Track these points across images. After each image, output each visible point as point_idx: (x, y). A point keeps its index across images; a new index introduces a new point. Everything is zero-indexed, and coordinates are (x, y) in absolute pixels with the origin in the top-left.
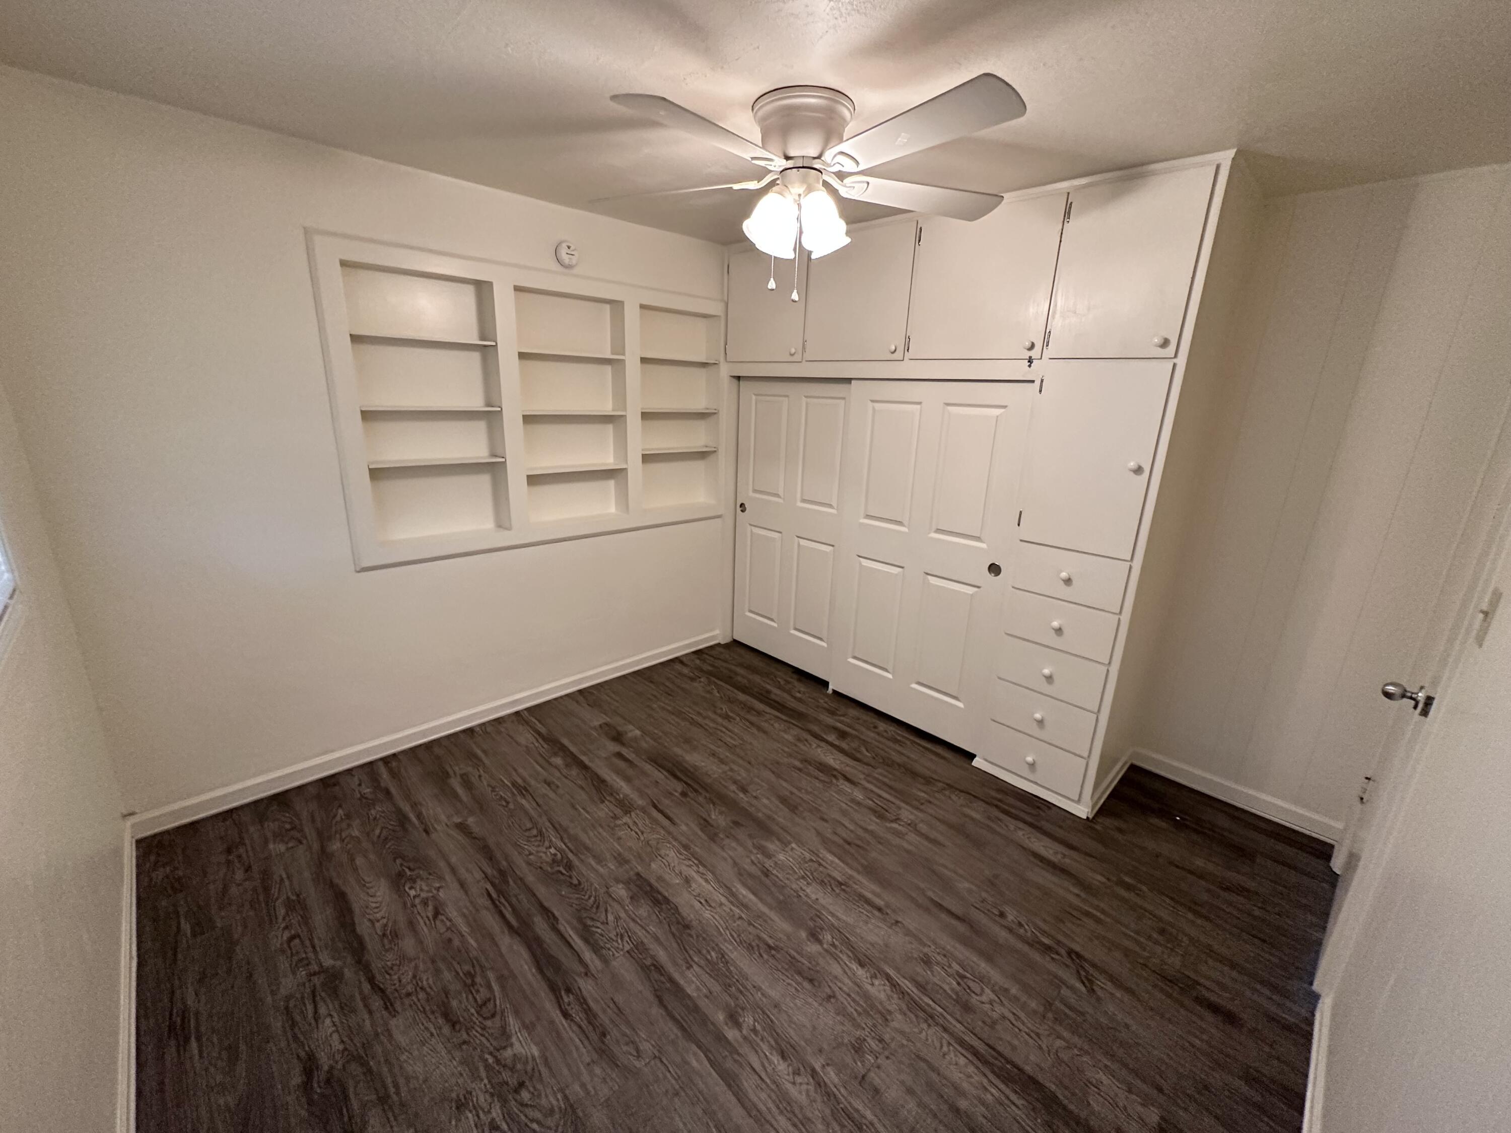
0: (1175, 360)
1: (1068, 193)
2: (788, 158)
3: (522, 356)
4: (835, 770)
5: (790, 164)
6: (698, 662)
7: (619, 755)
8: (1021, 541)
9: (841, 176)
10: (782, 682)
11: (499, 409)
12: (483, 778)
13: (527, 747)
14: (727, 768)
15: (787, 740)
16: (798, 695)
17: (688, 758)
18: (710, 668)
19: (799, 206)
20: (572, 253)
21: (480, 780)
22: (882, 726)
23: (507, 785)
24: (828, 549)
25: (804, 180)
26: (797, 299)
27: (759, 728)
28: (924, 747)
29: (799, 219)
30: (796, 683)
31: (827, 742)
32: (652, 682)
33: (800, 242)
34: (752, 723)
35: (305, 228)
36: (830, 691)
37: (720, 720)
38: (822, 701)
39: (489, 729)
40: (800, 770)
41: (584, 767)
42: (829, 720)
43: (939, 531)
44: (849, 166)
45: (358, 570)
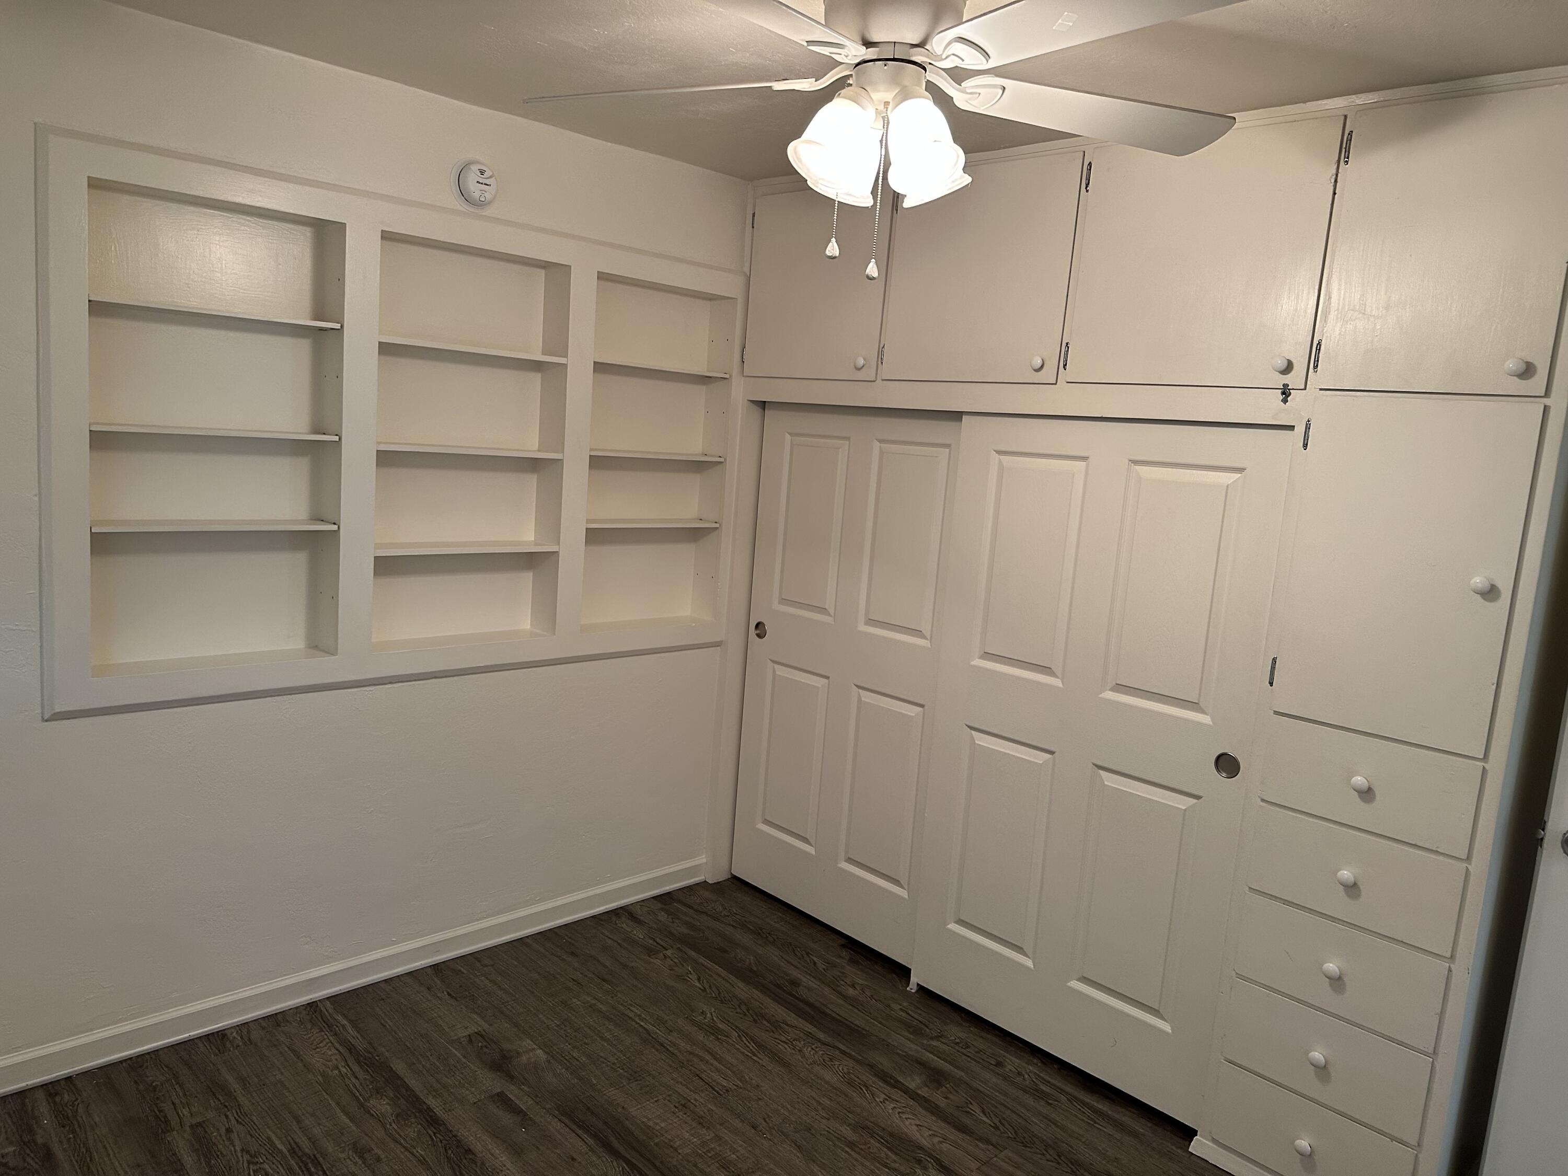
0: (1547, 401)
1: (1346, 117)
2: (868, 44)
3: (386, 349)
4: (921, 1148)
5: (871, 53)
6: (663, 917)
7: (501, 1099)
8: (1276, 713)
9: (958, 75)
10: (821, 965)
11: (337, 438)
12: (234, 1136)
13: (324, 1075)
14: (709, 1136)
15: (827, 1083)
16: (851, 992)
17: (633, 1111)
18: (684, 930)
19: (886, 123)
20: (487, 182)
21: (229, 1139)
22: (1013, 1062)
23: (280, 1151)
24: (913, 711)
25: (894, 80)
26: (875, 274)
27: (776, 1058)
28: (1096, 1111)
29: (884, 143)
30: (850, 970)
31: (906, 1091)
32: (573, 954)
33: (885, 178)
34: (760, 1046)
35: (35, 124)
36: (912, 987)
37: (700, 1036)
38: (896, 1007)
39: (256, 1035)
40: (851, 1144)
41: (433, 1121)
42: (912, 1047)
43: (1120, 688)
44: (970, 59)
45: (46, 718)
